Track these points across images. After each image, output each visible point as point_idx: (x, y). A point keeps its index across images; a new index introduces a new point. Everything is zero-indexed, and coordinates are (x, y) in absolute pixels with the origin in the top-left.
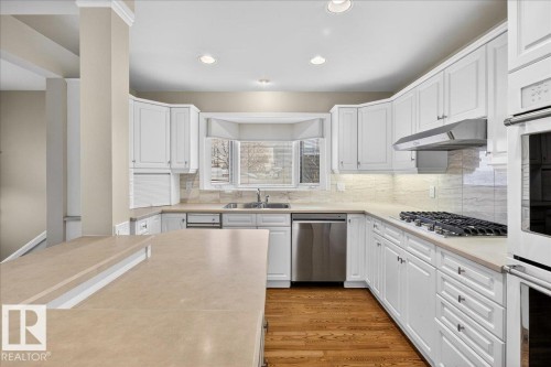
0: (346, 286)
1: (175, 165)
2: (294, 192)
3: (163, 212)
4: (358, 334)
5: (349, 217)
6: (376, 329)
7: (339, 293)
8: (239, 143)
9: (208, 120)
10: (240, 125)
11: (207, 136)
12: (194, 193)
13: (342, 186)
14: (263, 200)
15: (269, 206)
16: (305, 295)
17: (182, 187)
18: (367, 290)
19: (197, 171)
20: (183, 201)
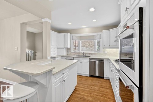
0: (104, 78)
1: (65, 47)
2: (93, 53)
3: (62, 57)
4: (101, 88)
5: (105, 60)
6: (107, 88)
7: (102, 80)
8: (81, 41)
9: (73, 36)
10: (81, 37)
11: (73, 40)
12: (69, 53)
13: (106, 52)
14: (85, 55)
15: (86, 56)
16: (92, 78)
17: (67, 51)
18: (109, 80)
19: (70, 48)
20: (67, 55)
